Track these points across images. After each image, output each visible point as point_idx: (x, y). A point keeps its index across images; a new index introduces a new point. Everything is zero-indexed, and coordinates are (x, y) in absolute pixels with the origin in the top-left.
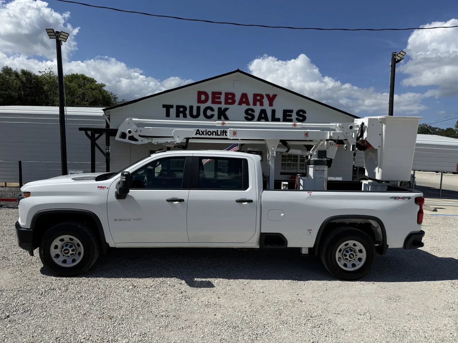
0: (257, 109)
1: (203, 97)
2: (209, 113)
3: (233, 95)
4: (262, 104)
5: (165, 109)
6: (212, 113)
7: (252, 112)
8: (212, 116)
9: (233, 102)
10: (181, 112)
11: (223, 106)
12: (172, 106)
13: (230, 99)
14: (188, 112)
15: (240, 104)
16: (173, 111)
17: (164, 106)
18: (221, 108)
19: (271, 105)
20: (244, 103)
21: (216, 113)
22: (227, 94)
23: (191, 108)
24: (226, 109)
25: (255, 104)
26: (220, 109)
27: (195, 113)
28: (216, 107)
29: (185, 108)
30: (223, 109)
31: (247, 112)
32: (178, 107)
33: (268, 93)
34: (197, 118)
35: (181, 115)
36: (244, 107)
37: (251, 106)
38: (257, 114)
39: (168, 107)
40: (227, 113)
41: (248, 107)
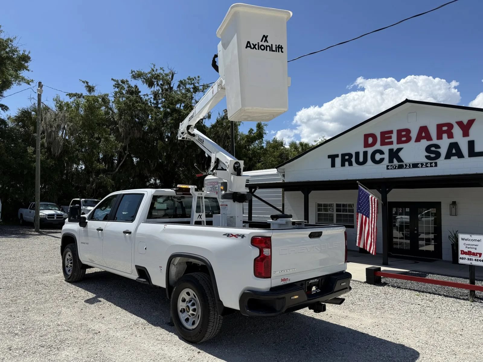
0: (444, 144)
1: (370, 140)
2: (378, 157)
3: (408, 131)
4: (450, 136)
5: (330, 159)
6: (382, 156)
7: (436, 148)
8: (382, 160)
9: (409, 140)
10: (347, 160)
11: (395, 146)
12: (337, 156)
13: (404, 136)
14: (353, 160)
15: (418, 140)
16: (338, 161)
17: (329, 157)
18: (393, 149)
19: (466, 134)
20: (423, 138)
21: (386, 156)
22: (399, 132)
23: (357, 154)
24: (399, 150)
25: (439, 137)
26: (391, 151)
27: (361, 159)
28: (386, 149)
29: (350, 155)
30: (395, 150)
31: (428, 149)
32: (343, 155)
33: (459, 120)
34: (364, 165)
35: (347, 163)
36: (425, 143)
37: (435, 141)
38: (443, 151)
39: (333, 157)
40: (401, 154)
41: (430, 143)
